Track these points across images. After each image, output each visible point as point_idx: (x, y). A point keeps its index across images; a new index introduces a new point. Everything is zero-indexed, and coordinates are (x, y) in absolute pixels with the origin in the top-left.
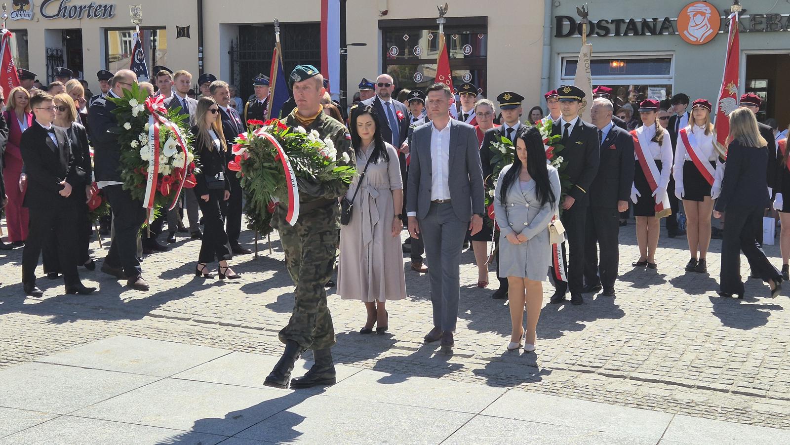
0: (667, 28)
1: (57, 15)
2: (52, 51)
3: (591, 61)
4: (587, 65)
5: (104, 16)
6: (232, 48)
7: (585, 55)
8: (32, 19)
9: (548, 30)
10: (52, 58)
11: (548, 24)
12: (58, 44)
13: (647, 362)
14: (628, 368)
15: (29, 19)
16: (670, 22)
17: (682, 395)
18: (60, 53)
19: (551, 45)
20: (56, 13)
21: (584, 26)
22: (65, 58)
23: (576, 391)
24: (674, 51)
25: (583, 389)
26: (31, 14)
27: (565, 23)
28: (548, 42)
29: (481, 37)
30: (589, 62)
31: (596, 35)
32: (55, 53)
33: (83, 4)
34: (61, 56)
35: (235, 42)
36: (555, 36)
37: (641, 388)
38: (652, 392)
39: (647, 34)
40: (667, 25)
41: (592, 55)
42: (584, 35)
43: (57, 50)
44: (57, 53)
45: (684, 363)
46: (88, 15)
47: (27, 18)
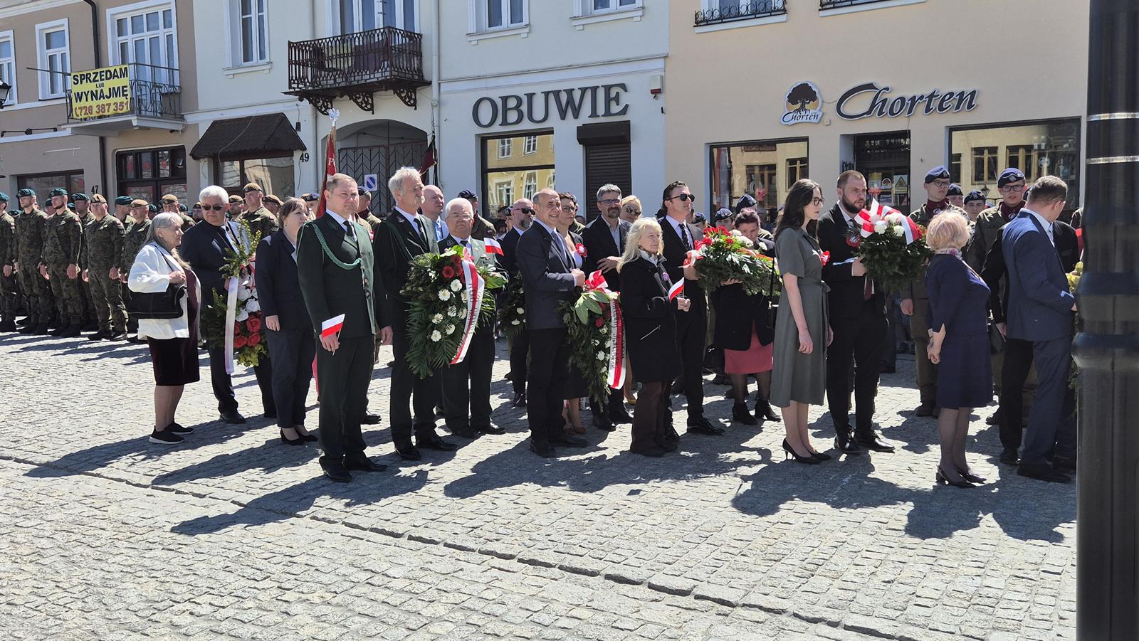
1: (868, 113)
5: (958, 107)
8: (819, 122)
15: (815, 121)
20: (866, 109)
26: (820, 114)
33: (918, 94)
46: (928, 110)
47: (812, 120)
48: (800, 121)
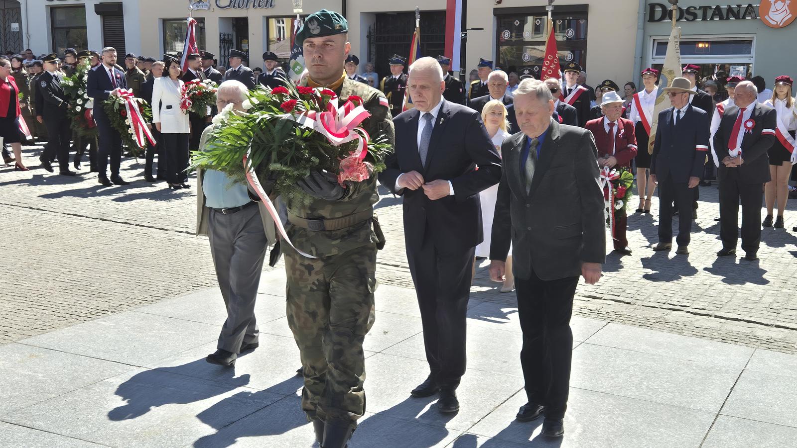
0: (750, 13)
1: (229, 6)
2: (224, 35)
3: (680, 42)
4: (677, 46)
5: (266, 6)
6: (370, 32)
7: (675, 37)
8: (209, 9)
9: (642, 16)
10: (225, 41)
11: (642, 11)
12: (229, 30)
13: (730, 303)
14: (713, 308)
15: (207, 9)
16: (752, 7)
17: (762, 332)
18: (230, 37)
19: (644, 29)
20: (229, 4)
21: (674, 12)
22: (234, 41)
23: (668, 326)
24: (756, 33)
25: (673, 324)
26: (208, 5)
27: (657, 9)
28: (642, 27)
29: (582, 22)
30: (679, 43)
31: (685, 20)
32: (226, 37)
34: (231, 40)
35: (372, 27)
36: (648, 21)
37: (726, 326)
38: (734, 329)
39: (731, 19)
40: (750, 10)
41: (682, 37)
42: (674, 20)
43: (228, 35)
44: (228, 38)
45: (763, 305)
46: (254, 6)
47: (205, 8)
48: (200, 8)
